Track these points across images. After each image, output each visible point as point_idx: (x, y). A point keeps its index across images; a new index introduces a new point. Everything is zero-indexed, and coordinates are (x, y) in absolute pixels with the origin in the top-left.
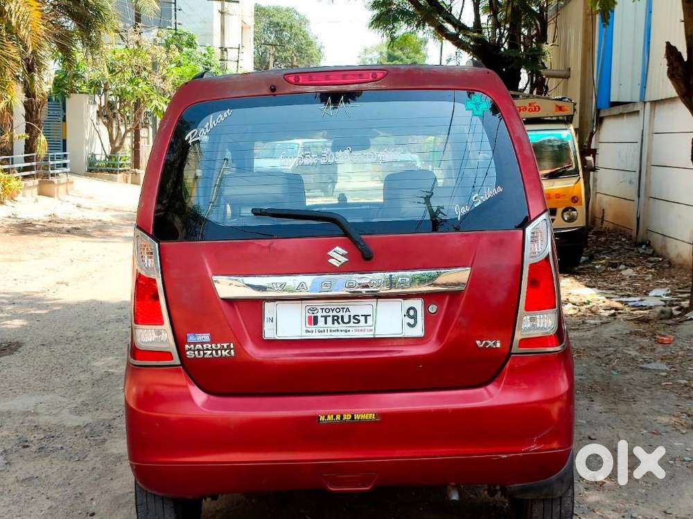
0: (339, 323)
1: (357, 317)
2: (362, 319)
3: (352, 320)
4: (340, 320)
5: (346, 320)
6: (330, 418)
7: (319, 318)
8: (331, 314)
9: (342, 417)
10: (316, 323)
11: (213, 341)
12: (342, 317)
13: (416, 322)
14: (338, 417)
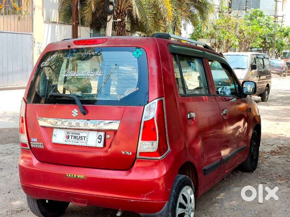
0: (76, 139)
1: (82, 137)
2: (83, 138)
3: (80, 138)
4: (76, 138)
5: (78, 138)
6: (70, 175)
7: (70, 136)
8: (74, 135)
9: (73, 176)
10: (69, 138)
11: (38, 142)
12: (77, 136)
13: (101, 141)
14: (72, 176)
